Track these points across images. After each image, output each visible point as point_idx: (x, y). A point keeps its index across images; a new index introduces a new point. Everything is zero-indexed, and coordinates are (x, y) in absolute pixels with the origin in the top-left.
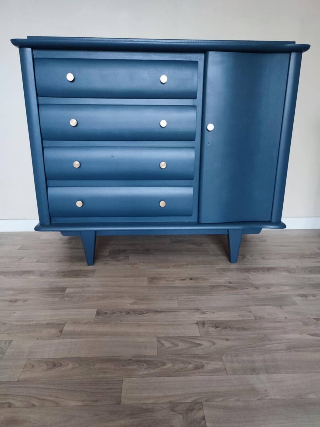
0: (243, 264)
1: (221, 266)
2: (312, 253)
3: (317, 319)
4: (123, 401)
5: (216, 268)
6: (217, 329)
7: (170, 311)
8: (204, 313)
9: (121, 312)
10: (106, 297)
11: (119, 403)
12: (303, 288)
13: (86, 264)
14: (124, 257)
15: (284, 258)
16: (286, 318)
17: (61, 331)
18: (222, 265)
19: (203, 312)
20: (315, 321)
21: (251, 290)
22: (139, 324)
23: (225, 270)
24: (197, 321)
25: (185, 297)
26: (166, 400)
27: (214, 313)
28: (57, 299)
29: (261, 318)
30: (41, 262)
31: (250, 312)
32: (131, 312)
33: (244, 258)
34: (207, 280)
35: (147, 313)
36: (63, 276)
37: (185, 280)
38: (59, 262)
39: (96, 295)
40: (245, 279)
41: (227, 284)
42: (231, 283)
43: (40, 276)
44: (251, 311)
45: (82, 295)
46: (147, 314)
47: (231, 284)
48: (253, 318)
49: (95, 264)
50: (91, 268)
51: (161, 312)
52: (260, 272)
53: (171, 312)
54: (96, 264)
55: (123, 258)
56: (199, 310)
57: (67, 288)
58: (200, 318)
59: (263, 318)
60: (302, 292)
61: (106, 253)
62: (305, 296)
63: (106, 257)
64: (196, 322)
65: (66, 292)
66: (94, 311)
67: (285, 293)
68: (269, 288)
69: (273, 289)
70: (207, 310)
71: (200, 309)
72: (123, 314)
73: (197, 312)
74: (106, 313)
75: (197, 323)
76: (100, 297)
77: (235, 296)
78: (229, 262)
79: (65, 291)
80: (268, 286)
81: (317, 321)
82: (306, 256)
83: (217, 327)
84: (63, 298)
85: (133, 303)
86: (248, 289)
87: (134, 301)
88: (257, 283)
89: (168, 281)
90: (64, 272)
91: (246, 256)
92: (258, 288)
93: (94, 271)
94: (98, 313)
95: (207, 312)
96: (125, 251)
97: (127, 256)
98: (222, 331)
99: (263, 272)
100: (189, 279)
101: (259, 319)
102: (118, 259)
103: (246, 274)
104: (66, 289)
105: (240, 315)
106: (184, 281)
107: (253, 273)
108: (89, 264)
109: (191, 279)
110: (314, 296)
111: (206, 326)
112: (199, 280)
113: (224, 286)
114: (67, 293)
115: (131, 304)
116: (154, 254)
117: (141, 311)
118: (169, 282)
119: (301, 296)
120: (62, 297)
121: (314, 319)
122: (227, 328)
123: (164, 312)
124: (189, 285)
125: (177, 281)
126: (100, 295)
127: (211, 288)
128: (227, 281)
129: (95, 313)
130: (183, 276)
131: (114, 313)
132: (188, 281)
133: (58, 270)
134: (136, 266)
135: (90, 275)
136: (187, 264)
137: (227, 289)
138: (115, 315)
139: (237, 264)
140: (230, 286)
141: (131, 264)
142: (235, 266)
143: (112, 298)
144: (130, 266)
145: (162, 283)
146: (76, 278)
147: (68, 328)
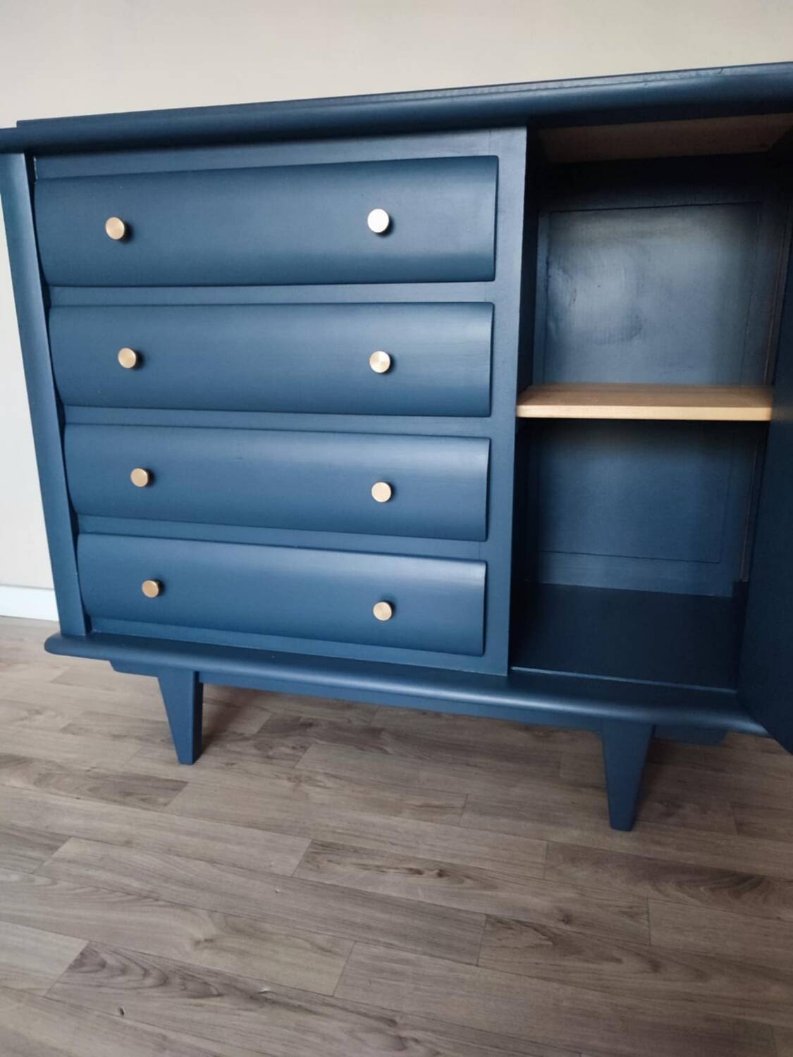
0: (659, 843)
1: (570, 835)
5: (548, 841)
7: (297, 1003)
8: (401, 1044)
9: (146, 973)
10: (146, 897)
13: (175, 756)
14: (294, 748)
18: (576, 833)
19: (400, 1038)
21: (627, 971)
22: (164, 1037)
23: (575, 855)
25: (380, 951)
28: (15, 878)
30: (74, 734)
32: (176, 980)
33: (669, 815)
34: (493, 887)
35: (219, 995)
36: (91, 790)
37: (419, 872)
38: (116, 737)
39: (125, 881)
40: (630, 913)
41: (551, 924)
42: (567, 919)
43: (35, 784)
45: (91, 873)
46: (219, 999)
47: (568, 928)
49: (199, 761)
50: (181, 772)
51: (266, 1000)
52: (702, 889)
53: (299, 1008)
54: (205, 760)
55: (289, 751)
56: (392, 1022)
57: (70, 837)
61: (252, 725)
63: (247, 739)
65: (56, 855)
66: (74, 947)
68: (702, 975)
70: (419, 1035)
71: (397, 1019)
72: (149, 981)
73: (380, 1031)
74: (103, 965)
76: (129, 894)
77: (556, 985)
78: (608, 823)
79: (57, 848)
84: (33, 877)
85: (206, 940)
86: (619, 961)
87: (210, 930)
88: (665, 938)
89: (365, 867)
90: (102, 777)
91: (679, 807)
92: (657, 968)
93: (177, 786)
94: (79, 964)
95: (416, 1041)
96: (310, 725)
97: (302, 747)
99: (712, 890)
100: (435, 872)
102: (271, 753)
103: (647, 890)
104: (64, 842)
106: (414, 879)
107: (671, 889)
108: (182, 761)
109: (441, 874)
112: (469, 882)
113: (538, 929)
114: (56, 860)
115: (198, 943)
116: (386, 752)
117: (206, 983)
118: (363, 874)
120: (34, 873)
123: (274, 1003)
124: (421, 897)
125: (392, 871)
126: (136, 884)
127: (489, 928)
128: (561, 910)
129: (73, 955)
130: (421, 856)
131: (124, 971)
132: (428, 880)
133: (93, 768)
134: (305, 787)
135: (162, 800)
136: (463, 808)
137: (541, 946)
138: (121, 979)
139: (631, 834)
140: (558, 932)
141: (298, 780)
142: (622, 843)
143: (161, 903)
144: (289, 784)
145: (344, 872)
146: (121, 803)
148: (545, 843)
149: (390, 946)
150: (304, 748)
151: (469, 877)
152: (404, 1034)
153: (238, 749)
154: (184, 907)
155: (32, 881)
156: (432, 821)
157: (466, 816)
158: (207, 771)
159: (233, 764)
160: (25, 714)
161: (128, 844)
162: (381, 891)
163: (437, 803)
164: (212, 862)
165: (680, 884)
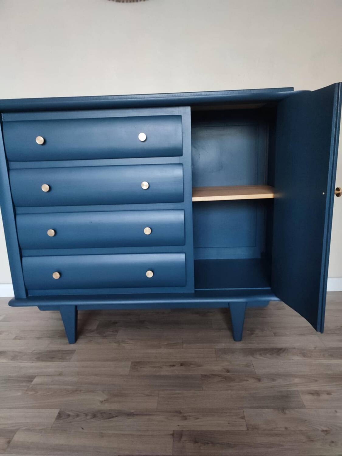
0: (250, 343)
1: (222, 346)
2: (337, 326)
3: (326, 431)
5: (215, 348)
6: (196, 444)
7: (146, 413)
8: (185, 418)
9: (86, 415)
10: (76, 391)
12: (316, 381)
13: (67, 341)
14: (113, 332)
15: (301, 335)
16: (286, 428)
17: (9, 442)
18: (223, 345)
19: (184, 416)
20: (323, 434)
21: (251, 383)
22: (102, 433)
23: (225, 351)
24: (174, 431)
27: (198, 418)
28: (19, 394)
29: (255, 428)
30: (19, 339)
31: (243, 418)
32: (99, 415)
33: (252, 334)
34: (200, 366)
35: (116, 416)
36: (36, 358)
37: (174, 366)
38: (39, 338)
39: (65, 387)
40: (247, 366)
41: (223, 374)
42: (228, 371)
43: (12, 360)
44: (244, 416)
45: (50, 387)
46: (117, 418)
47: (229, 374)
48: (244, 428)
49: (77, 342)
50: (73, 346)
51: (134, 414)
52: (268, 355)
53: (146, 415)
54: (79, 341)
55: (111, 333)
56: (180, 412)
57: (36, 376)
58: (179, 426)
59: (257, 429)
60: (315, 387)
61: (94, 326)
62: (316, 393)
63: (93, 331)
64: (172, 433)
65: (33, 383)
66: (56, 412)
67: (292, 389)
68: (274, 380)
69: (279, 382)
70: (190, 414)
71: (181, 411)
72: (89, 417)
73: (177, 416)
74: (69, 415)
75: (173, 435)
76: (69, 391)
77: (230, 391)
78: (233, 340)
79: (32, 381)
80: (273, 377)
81: (326, 435)
82: (329, 332)
83: (196, 442)
84: (26, 392)
85: (105, 400)
86: (247, 380)
87: (106, 397)
88: (260, 371)
89: (154, 367)
90: (39, 353)
91: (255, 331)
92: (259, 380)
93: (72, 352)
94: (60, 416)
95: (190, 416)
96: (117, 323)
97: (116, 331)
98: (201, 448)
99: (271, 354)
100: (179, 364)
101: (252, 429)
102: (104, 335)
103: (251, 358)
104: (34, 378)
105: (229, 423)
106: (173, 368)
107: (258, 356)
108: (71, 342)
109: (182, 365)
110: (329, 393)
111: (184, 438)
112: (192, 366)
113: (219, 376)
114: (34, 385)
115: (102, 402)
116: (148, 328)
117: (110, 414)
118: (154, 369)
119: (312, 394)
120: (26, 391)
121: (323, 431)
122: (208, 443)
123: (137, 415)
124: (177, 373)
125: (164, 367)
126: (70, 387)
127: (203, 378)
128: (224, 369)
129: (56, 414)
130: (173, 360)
131: (78, 416)
132: (178, 368)
133: (34, 351)
134: (122, 345)
135: (68, 358)
136: (183, 343)
137: (221, 380)
138: (78, 419)
139: (242, 342)
140: (226, 376)
141: (118, 342)
142: (238, 345)
143: (82, 392)
144: (116, 344)
145: (147, 370)
146: (50, 361)
147: (19, 438)
149: (171, 390)
150: (117, 331)
151: (191, 364)
152: (186, 415)
153: (91, 335)
154: (92, 391)
155: (27, 394)
156: (173, 349)
157: (184, 345)
158: (81, 345)
159: (91, 341)
161: (60, 374)
162: (162, 373)
163: (174, 342)
164: (96, 375)
165: (261, 355)
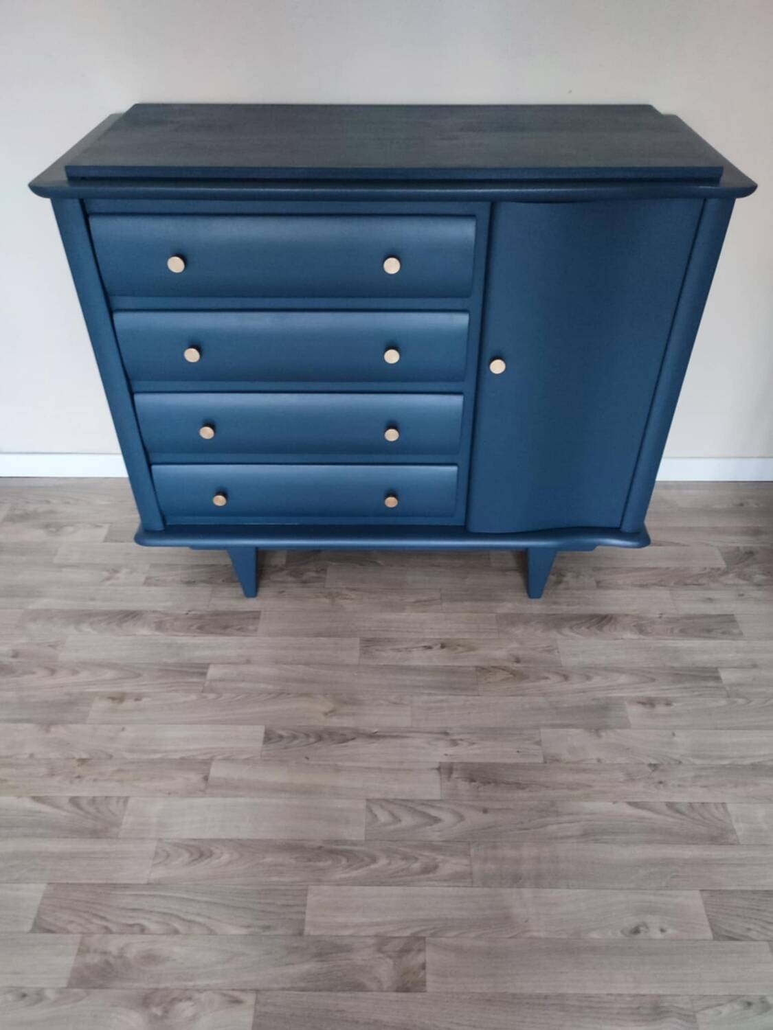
0: (554, 603)
1: (507, 607)
2: (705, 568)
3: (655, 765)
4: (308, 930)
5: (496, 613)
6: (473, 784)
7: (395, 734)
8: (454, 743)
9: (308, 736)
10: (282, 693)
11: (301, 933)
12: (653, 680)
13: (240, 591)
14: (317, 572)
15: (642, 586)
16: (599, 760)
17: (206, 779)
18: (509, 605)
19: (453, 740)
20: (649, 770)
21: (553, 683)
22: (336, 766)
23: (513, 620)
24: (440, 763)
25: (425, 698)
26: (372, 931)
27: (473, 744)
28: (194, 697)
29: (556, 760)
30: (156, 585)
31: (539, 743)
32: (326, 736)
33: (560, 582)
34: (472, 649)
35: (353, 739)
36: (199, 628)
37: (430, 648)
39: (262, 686)
40: (547, 650)
41: (510, 665)
42: (518, 660)
43: (157, 630)
44: (540, 741)
45: (238, 685)
46: (353, 741)
47: (518, 665)
48: (540, 760)
49: (260, 593)
50: (251, 604)
51: (379, 736)
52: (583, 628)
56: (446, 734)
57: (209, 664)
58: (446, 755)
59: (558, 761)
60: (649, 692)
61: (281, 557)
62: (649, 703)
63: (281, 568)
64: (437, 766)
65: (208, 677)
66: (260, 731)
67: (615, 695)
68: (588, 678)
69: (597, 681)
70: (462, 737)
71: (448, 731)
72: (312, 740)
73: (442, 739)
74: (281, 737)
75: (439, 769)
76: (270, 694)
77: (520, 698)
78: (526, 594)
79: (205, 673)
80: (587, 672)
81: (653, 771)
82: (689, 581)
83: (472, 780)
84: (204, 694)
85: (330, 712)
86: (547, 678)
87: (330, 705)
88: (569, 661)
89: (399, 650)
90: (200, 617)
91: (564, 577)
92: (566, 678)
93: (255, 616)
94: (269, 737)
95: (461, 740)
97: (322, 570)
98: (480, 789)
99: (588, 628)
100: (439, 646)
101: (552, 760)
102: (303, 578)
103: (554, 634)
104: (207, 668)
105: (518, 752)
106: (429, 652)
107: (567, 631)
108: (247, 595)
109: (443, 646)
110: (668, 704)
111: (455, 775)
112: (460, 649)
113: (504, 669)
114: (211, 681)
115: (326, 714)
116: (378, 565)
117: (342, 735)
118: (399, 655)
119: (643, 704)
120: (203, 692)
121: (650, 765)
122: (489, 783)
123: (384, 737)
124: (437, 662)
125: (415, 649)
126: (270, 687)
127: (478, 674)
128: (513, 656)
129: (262, 735)
130: (428, 637)
131: (295, 737)
132: (437, 651)
133: (190, 611)
134: (340, 601)
135: (251, 627)
136: (441, 599)
137: (508, 678)
138: (296, 742)
139: (541, 600)
140: (514, 668)
141: (329, 595)
142: (535, 607)
143: (292, 695)
144: (327, 601)
145: (389, 656)
146: (223, 634)
147: (217, 772)
148: (494, 615)
149: (430, 694)
150: (324, 571)
151: (459, 645)
152: (455, 737)
153: (280, 579)
154: (307, 695)
155: (205, 697)
156: (426, 612)
157: (444, 605)
158: (269, 601)
159: (283, 592)
160: (106, 574)
161: (248, 662)
162: (413, 662)
163: (425, 598)
164: (307, 664)
165: (571, 628)
